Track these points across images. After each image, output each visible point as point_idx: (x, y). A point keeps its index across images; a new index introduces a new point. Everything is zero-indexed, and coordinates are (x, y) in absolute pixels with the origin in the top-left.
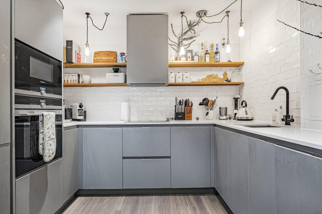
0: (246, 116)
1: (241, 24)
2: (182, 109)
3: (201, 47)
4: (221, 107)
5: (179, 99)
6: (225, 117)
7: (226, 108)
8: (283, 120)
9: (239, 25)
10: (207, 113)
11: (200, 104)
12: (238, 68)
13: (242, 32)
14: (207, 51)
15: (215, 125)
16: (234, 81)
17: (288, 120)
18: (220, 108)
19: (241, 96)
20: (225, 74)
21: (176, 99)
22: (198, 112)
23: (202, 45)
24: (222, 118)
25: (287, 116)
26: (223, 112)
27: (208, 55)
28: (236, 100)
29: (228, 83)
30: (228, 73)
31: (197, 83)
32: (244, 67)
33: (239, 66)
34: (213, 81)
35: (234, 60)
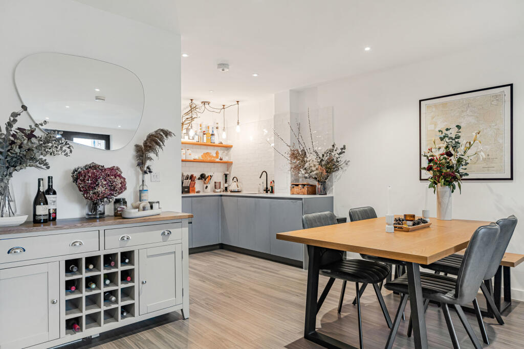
0: (238, 189)
1: (238, 123)
2: (187, 183)
3: (200, 128)
4: (217, 181)
5: (185, 174)
6: (219, 190)
7: (220, 183)
8: (264, 190)
9: (236, 123)
10: (207, 187)
11: (199, 179)
12: (226, 149)
13: (238, 128)
14: (204, 132)
15: (221, 196)
16: (225, 159)
17: (267, 190)
18: (215, 183)
19: (230, 173)
20: (217, 153)
21: (183, 175)
22: (198, 185)
23: (201, 126)
24: (217, 190)
25: (267, 188)
26: (218, 186)
27: (205, 135)
28: (226, 175)
29: (221, 162)
30: (219, 152)
31: (198, 160)
32: (232, 149)
33: (228, 148)
34: (209, 159)
35: (224, 143)
